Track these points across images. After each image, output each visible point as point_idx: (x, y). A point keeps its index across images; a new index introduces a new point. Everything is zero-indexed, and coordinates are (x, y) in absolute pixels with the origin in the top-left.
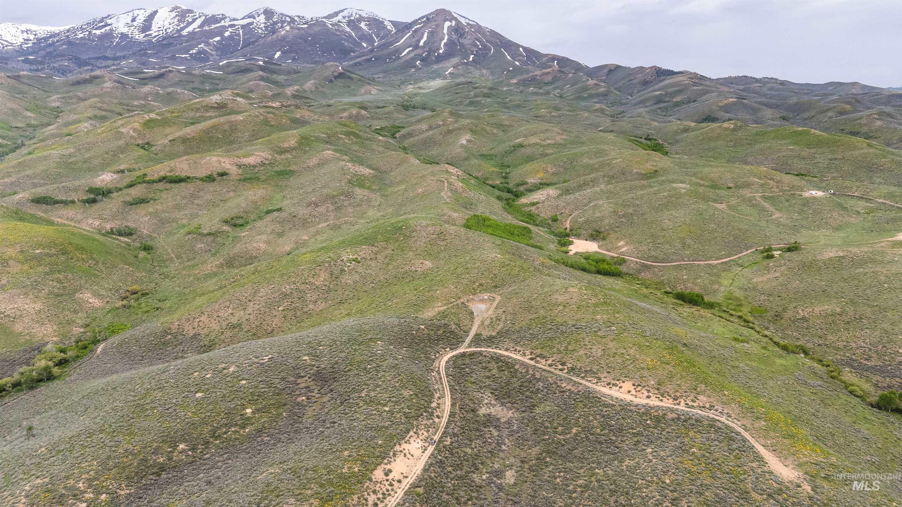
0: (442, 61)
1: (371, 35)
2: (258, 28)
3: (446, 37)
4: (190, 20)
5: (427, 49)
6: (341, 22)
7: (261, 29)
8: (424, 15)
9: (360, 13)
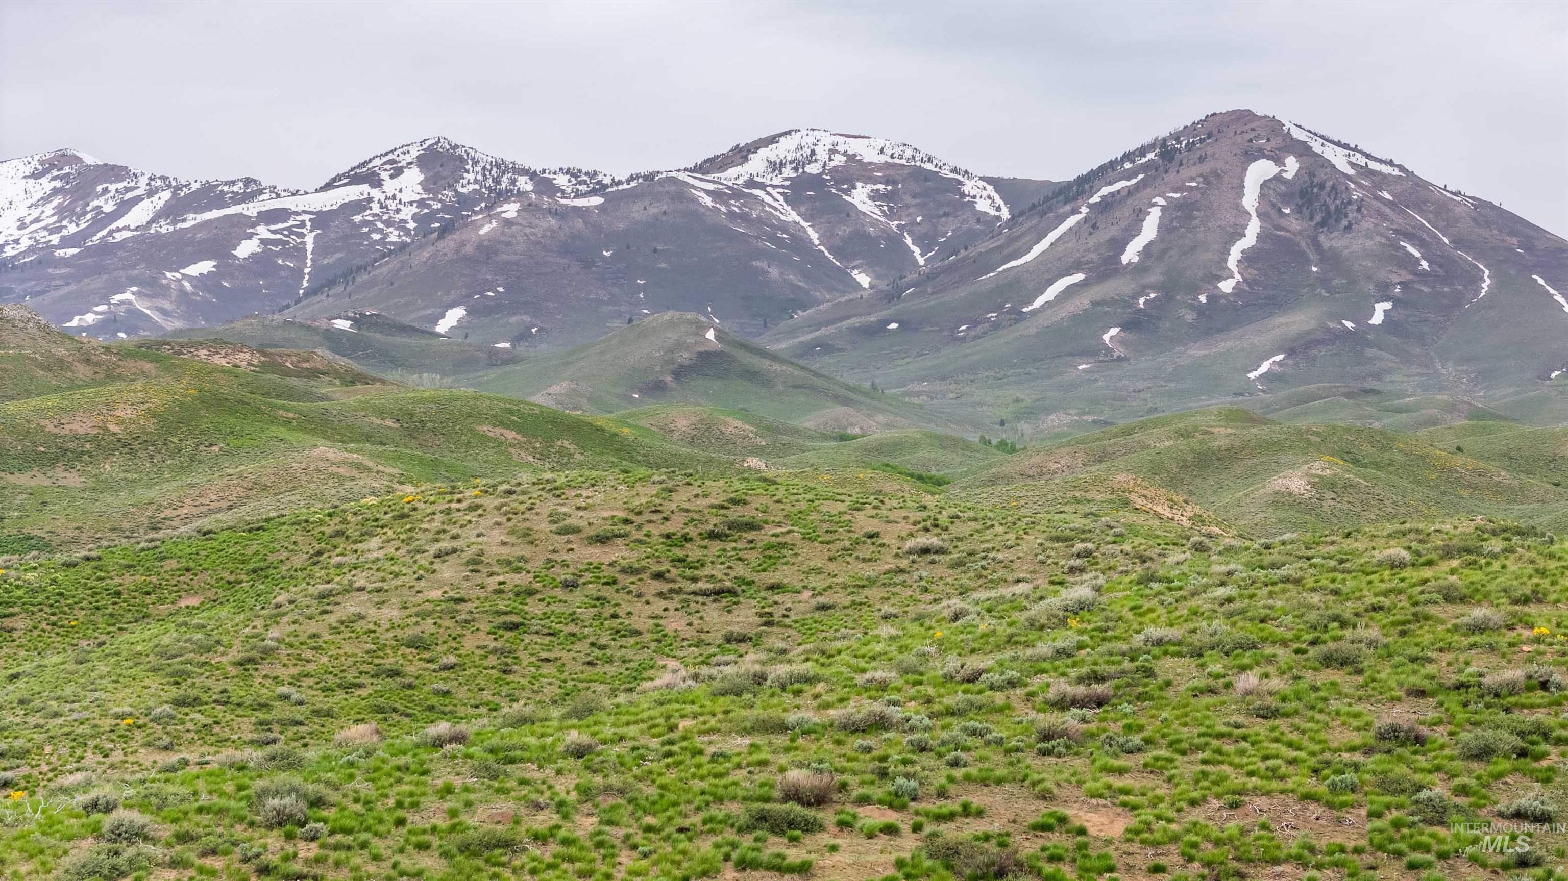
0: (1224, 329)
1: (895, 241)
2: (389, 223)
3: (1254, 227)
4: (109, 208)
5: (1153, 278)
6: (762, 186)
7: (401, 226)
8: (1147, 139)
9: (854, 146)
